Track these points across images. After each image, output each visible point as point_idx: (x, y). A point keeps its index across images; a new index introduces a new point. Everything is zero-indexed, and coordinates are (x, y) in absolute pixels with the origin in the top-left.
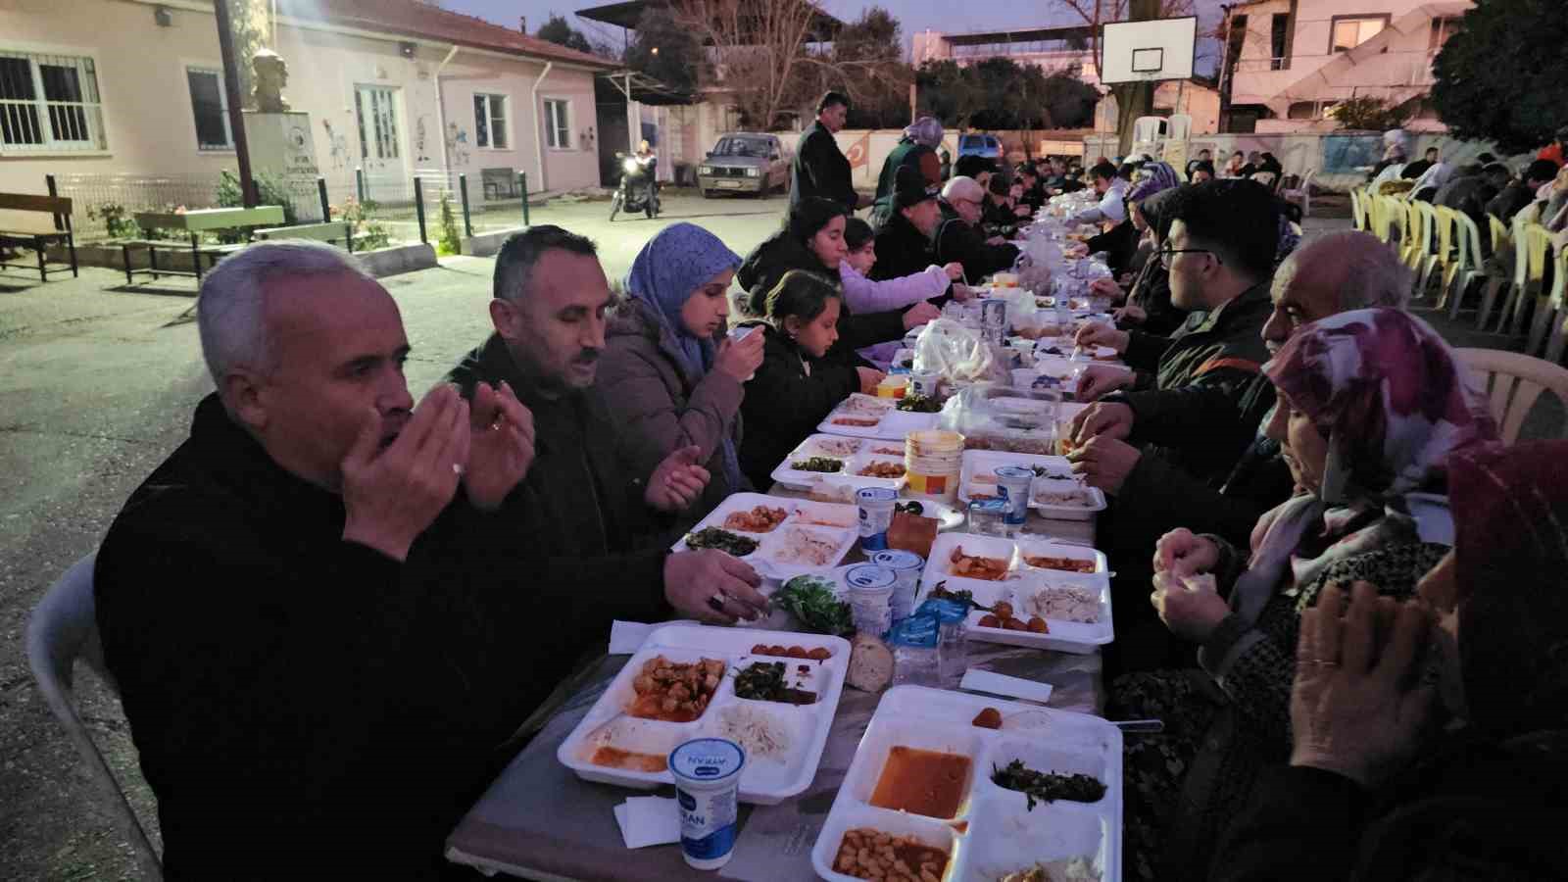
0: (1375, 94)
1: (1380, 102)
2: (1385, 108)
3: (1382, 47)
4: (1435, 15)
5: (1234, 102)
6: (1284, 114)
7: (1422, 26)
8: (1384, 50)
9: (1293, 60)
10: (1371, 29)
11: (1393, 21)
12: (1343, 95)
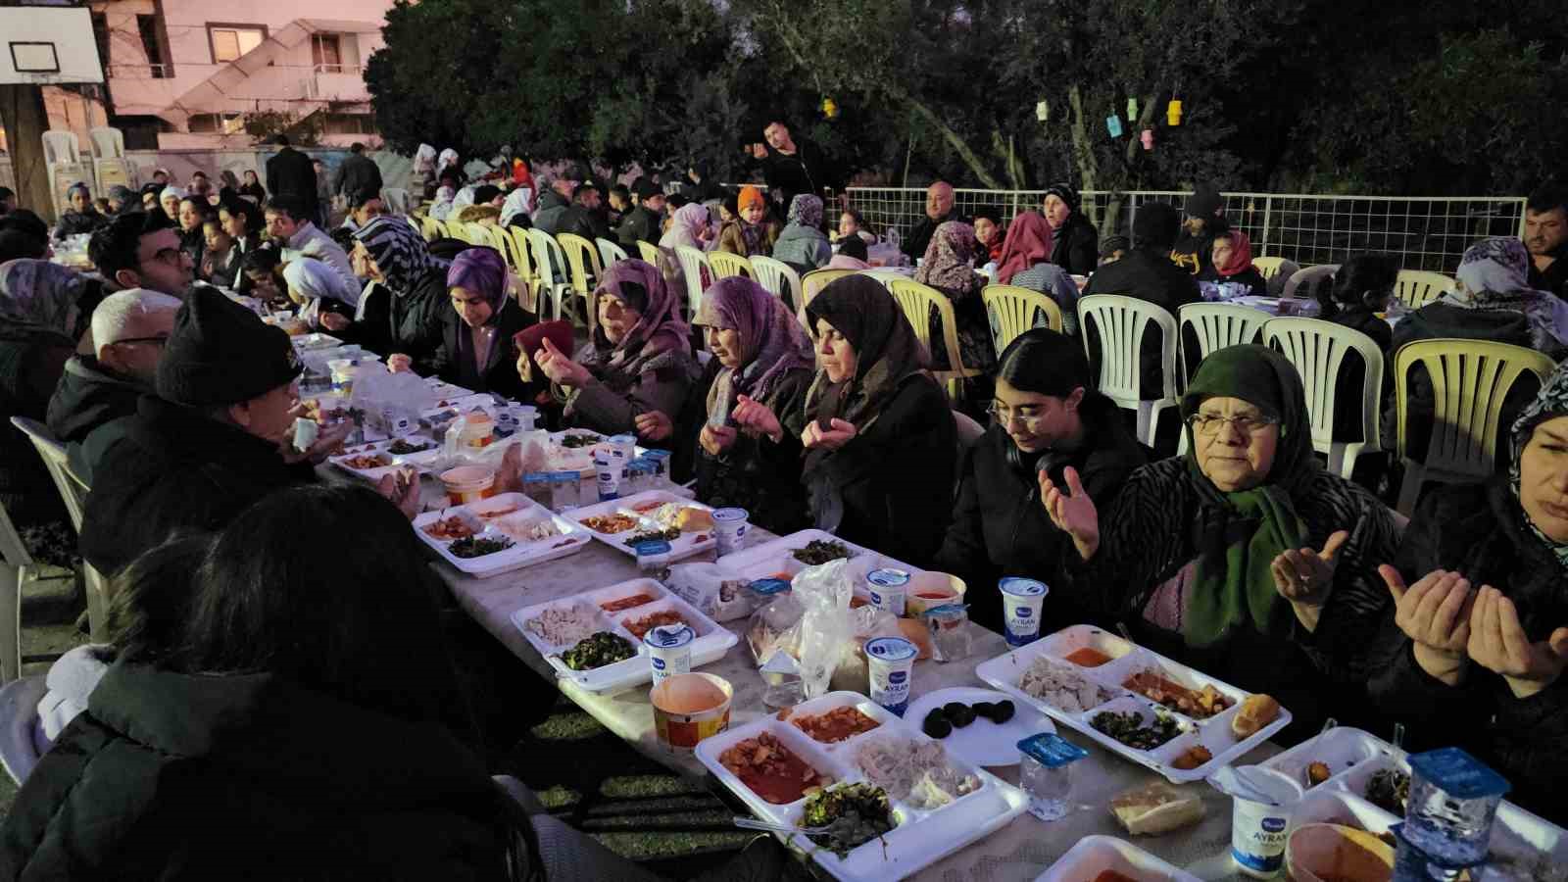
0: (280, 108)
1: (288, 116)
2: (294, 121)
3: (269, 61)
4: (313, 31)
5: (118, 112)
6: (184, 127)
7: (302, 41)
8: (271, 64)
9: (176, 67)
10: (250, 41)
11: (271, 33)
12: (246, 107)
